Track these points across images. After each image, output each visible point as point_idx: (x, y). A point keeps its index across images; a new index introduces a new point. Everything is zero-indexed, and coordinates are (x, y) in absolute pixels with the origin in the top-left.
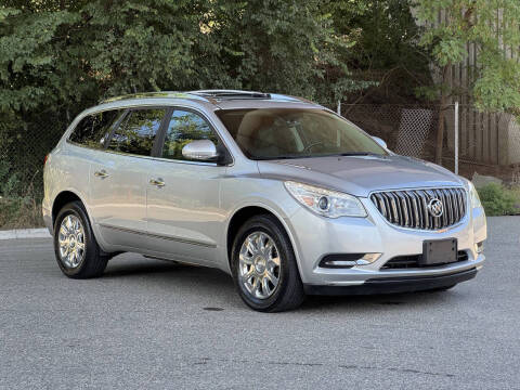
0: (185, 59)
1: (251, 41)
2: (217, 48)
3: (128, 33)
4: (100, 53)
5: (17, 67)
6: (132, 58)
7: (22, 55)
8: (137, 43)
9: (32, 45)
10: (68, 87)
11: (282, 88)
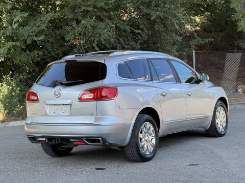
0: (110, 34)
1: (145, 23)
2: (128, 28)
3: (83, 22)
4: (69, 32)
5: (29, 42)
6: (85, 34)
7: (31, 36)
8: (87, 27)
9: (36, 30)
10: (55, 50)
11: (161, 46)
